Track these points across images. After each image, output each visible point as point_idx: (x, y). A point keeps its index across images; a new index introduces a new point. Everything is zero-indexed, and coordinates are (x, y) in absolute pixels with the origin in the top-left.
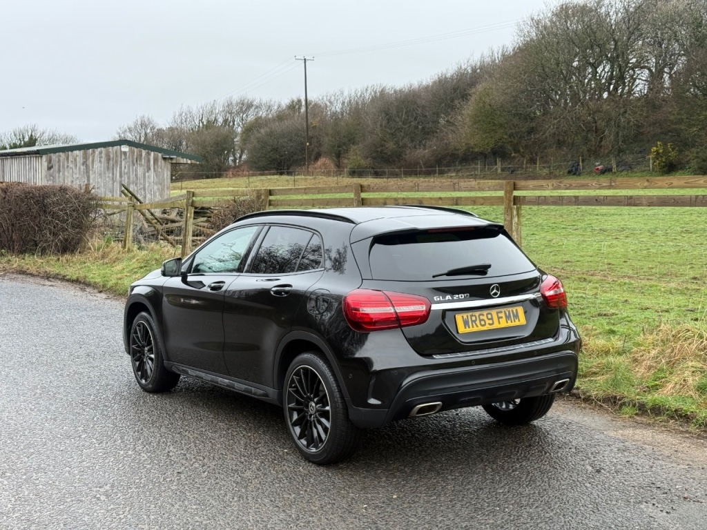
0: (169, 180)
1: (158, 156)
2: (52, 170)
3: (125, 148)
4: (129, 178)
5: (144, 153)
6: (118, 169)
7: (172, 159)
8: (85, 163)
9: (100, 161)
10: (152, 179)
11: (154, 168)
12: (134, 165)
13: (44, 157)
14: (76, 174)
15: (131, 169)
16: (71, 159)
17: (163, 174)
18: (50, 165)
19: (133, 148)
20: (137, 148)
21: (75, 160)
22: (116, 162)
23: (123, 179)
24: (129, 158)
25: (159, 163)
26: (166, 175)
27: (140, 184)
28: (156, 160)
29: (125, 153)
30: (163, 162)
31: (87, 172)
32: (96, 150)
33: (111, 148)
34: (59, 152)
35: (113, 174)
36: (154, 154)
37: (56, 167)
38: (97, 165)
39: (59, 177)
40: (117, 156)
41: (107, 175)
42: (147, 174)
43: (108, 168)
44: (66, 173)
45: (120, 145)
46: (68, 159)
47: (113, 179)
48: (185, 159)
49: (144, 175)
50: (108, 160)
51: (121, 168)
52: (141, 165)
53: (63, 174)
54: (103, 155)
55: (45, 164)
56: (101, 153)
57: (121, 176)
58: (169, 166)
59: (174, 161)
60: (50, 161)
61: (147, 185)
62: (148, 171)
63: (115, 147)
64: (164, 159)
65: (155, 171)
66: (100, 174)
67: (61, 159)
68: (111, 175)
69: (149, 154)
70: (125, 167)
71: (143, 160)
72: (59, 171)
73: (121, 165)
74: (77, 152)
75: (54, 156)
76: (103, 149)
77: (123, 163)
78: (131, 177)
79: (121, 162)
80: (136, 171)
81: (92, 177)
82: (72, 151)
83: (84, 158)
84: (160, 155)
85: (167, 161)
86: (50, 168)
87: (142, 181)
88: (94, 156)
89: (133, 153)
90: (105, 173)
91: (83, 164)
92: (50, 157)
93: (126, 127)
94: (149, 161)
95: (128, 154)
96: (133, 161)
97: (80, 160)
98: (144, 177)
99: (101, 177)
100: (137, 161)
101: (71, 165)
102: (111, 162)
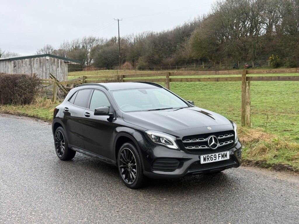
0: (67, 72)
2: (16, 67)
3: (48, 58)
4: (50, 71)
5: (56, 60)
6: (45, 67)
7: (68, 62)
8: (30, 64)
9: (37, 63)
10: (60, 71)
11: (61, 67)
12: (52, 65)
13: (12, 62)
14: (26, 69)
15: (50, 67)
16: (24, 62)
17: (65, 69)
18: (15, 65)
20: (53, 57)
21: (26, 63)
22: (44, 64)
23: (47, 71)
24: (49, 62)
25: (63, 64)
28: (61, 63)
29: (48, 60)
30: (64, 63)
31: (31, 68)
32: (35, 58)
33: (41, 57)
34: (19, 59)
35: (43, 69)
36: (61, 60)
38: (35, 65)
39: (19, 70)
40: (44, 61)
41: (40, 69)
42: (57, 69)
43: (40, 67)
44: (22, 69)
45: (46, 56)
46: (23, 62)
47: (42, 71)
48: (74, 63)
50: (40, 63)
51: (46, 66)
52: (55, 65)
53: (21, 69)
54: (38, 61)
55: (13, 65)
56: (37, 60)
57: (46, 70)
58: (67, 65)
59: (69, 63)
60: (15, 63)
61: (58, 74)
62: (58, 68)
63: (43, 57)
64: (65, 62)
65: (61, 68)
66: (37, 69)
67: (20, 63)
68: (42, 69)
69: (58, 60)
70: (48, 66)
71: (56, 63)
72: (19, 68)
73: (46, 65)
74: (27, 59)
75: (16, 61)
76: (38, 58)
77: (47, 64)
78: (51, 70)
79: (46, 64)
80: (53, 68)
81: (33, 70)
82: (24, 59)
83: (30, 62)
84: (63, 60)
85: (66, 64)
86: (15, 67)
88: (34, 61)
89: (51, 59)
90: (39, 69)
91: (29, 65)
92: (15, 62)
94: (58, 63)
95: (49, 60)
96: (51, 63)
97: (28, 63)
98: (56, 70)
99: (37, 71)
100: (53, 63)
101: (24, 65)
102: (42, 64)
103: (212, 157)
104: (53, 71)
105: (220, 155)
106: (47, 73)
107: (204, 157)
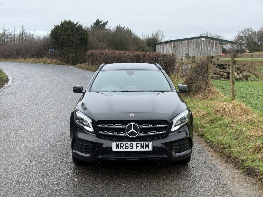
0: (221, 52)
1: (217, 42)
2: (175, 48)
3: (204, 39)
4: (204, 51)
5: (211, 41)
8: (188, 45)
9: (194, 44)
10: (214, 52)
11: (215, 47)
12: (207, 46)
13: (173, 43)
14: (184, 49)
15: (206, 47)
16: (182, 44)
17: (219, 49)
19: (207, 39)
20: (209, 39)
21: (184, 44)
22: (200, 44)
23: (202, 51)
24: (205, 43)
26: (220, 50)
27: (209, 53)
28: (216, 44)
29: (204, 41)
30: (219, 44)
31: (188, 48)
32: (192, 40)
33: (198, 39)
34: (178, 41)
35: (198, 50)
36: (216, 41)
37: (177, 47)
38: (192, 46)
39: (177, 51)
40: (200, 42)
41: (196, 50)
42: (212, 49)
43: (196, 47)
44: (180, 49)
45: (202, 38)
46: (181, 44)
47: (198, 51)
48: (229, 43)
49: (211, 50)
50: (197, 44)
52: (210, 46)
53: (179, 50)
54: (195, 42)
55: (173, 46)
56: (194, 41)
57: (201, 50)
60: (174, 45)
62: (212, 48)
63: (200, 39)
64: (220, 43)
66: (193, 50)
67: (179, 44)
68: (197, 50)
69: (213, 41)
70: (203, 47)
71: (211, 44)
72: (178, 48)
73: (202, 46)
74: (185, 41)
75: (176, 43)
76: (195, 39)
78: (205, 50)
79: (202, 45)
80: (208, 48)
81: (190, 50)
82: (183, 41)
83: (187, 43)
84: (218, 41)
85: (221, 44)
86: (174, 47)
87: (210, 52)
88: (191, 42)
89: (207, 41)
90: (195, 49)
91: (187, 46)
92: (175, 43)
93: (241, 31)
94: (213, 44)
96: (206, 44)
97: (186, 44)
98: (211, 51)
99: (193, 51)
100: (208, 44)
101: (182, 46)
102: (198, 45)
103: (127, 145)
104: (208, 51)
105: (140, 145)
106: (202, 53)
107: (116, 144)
